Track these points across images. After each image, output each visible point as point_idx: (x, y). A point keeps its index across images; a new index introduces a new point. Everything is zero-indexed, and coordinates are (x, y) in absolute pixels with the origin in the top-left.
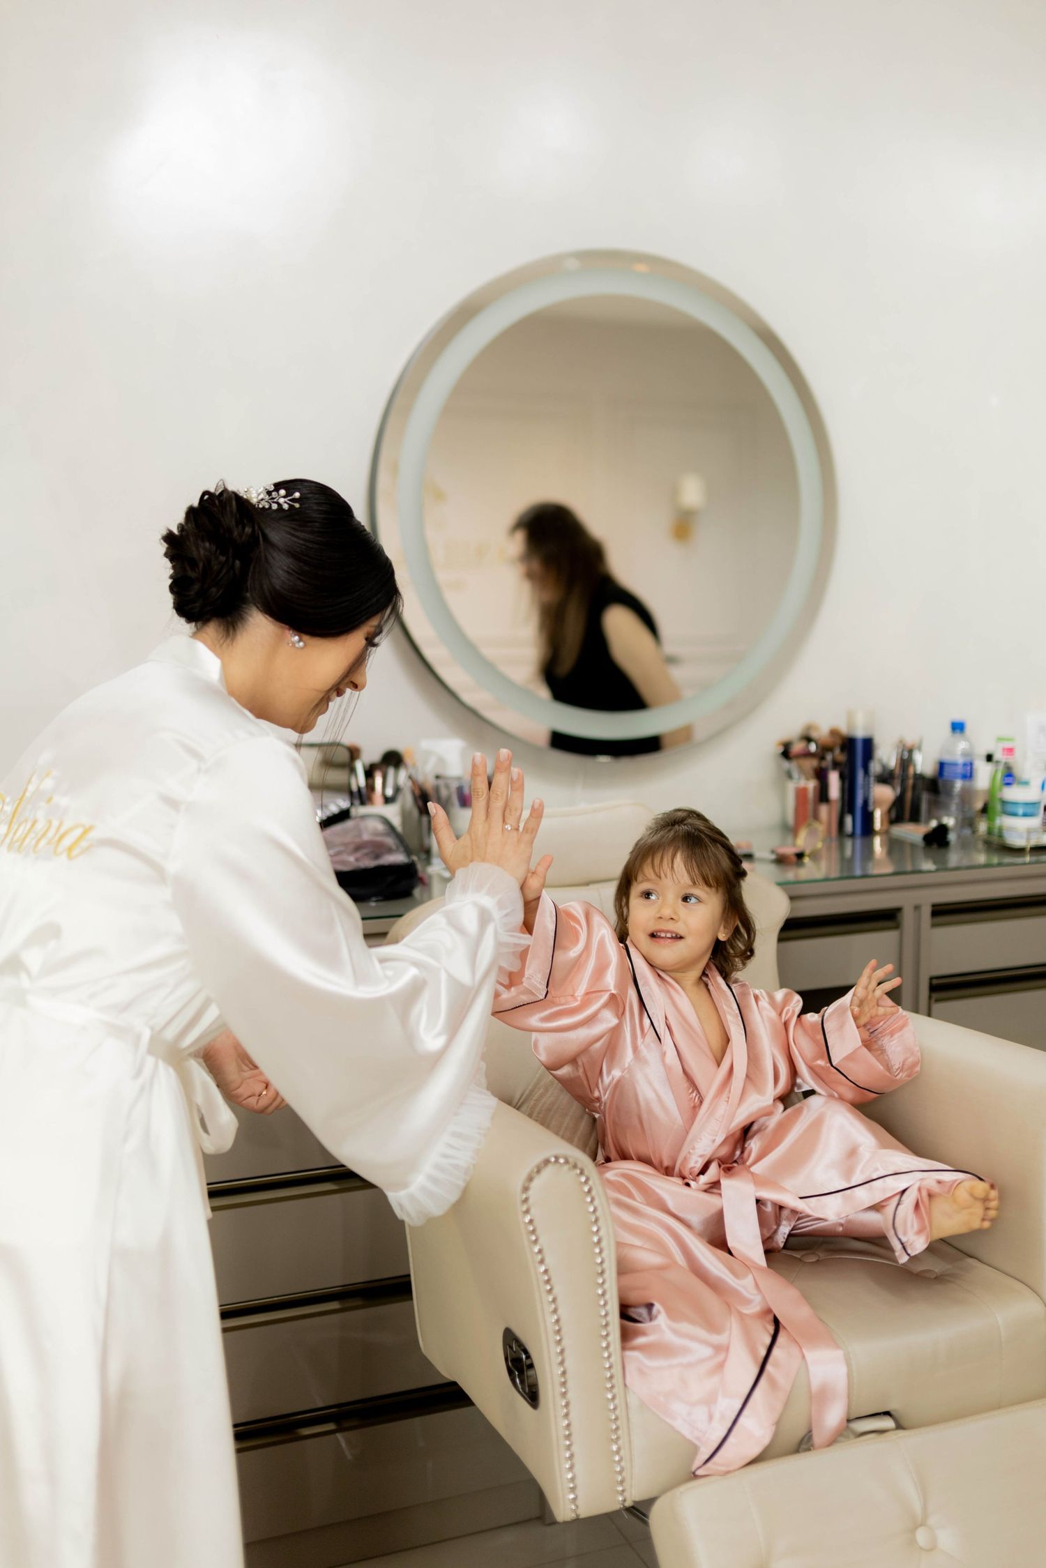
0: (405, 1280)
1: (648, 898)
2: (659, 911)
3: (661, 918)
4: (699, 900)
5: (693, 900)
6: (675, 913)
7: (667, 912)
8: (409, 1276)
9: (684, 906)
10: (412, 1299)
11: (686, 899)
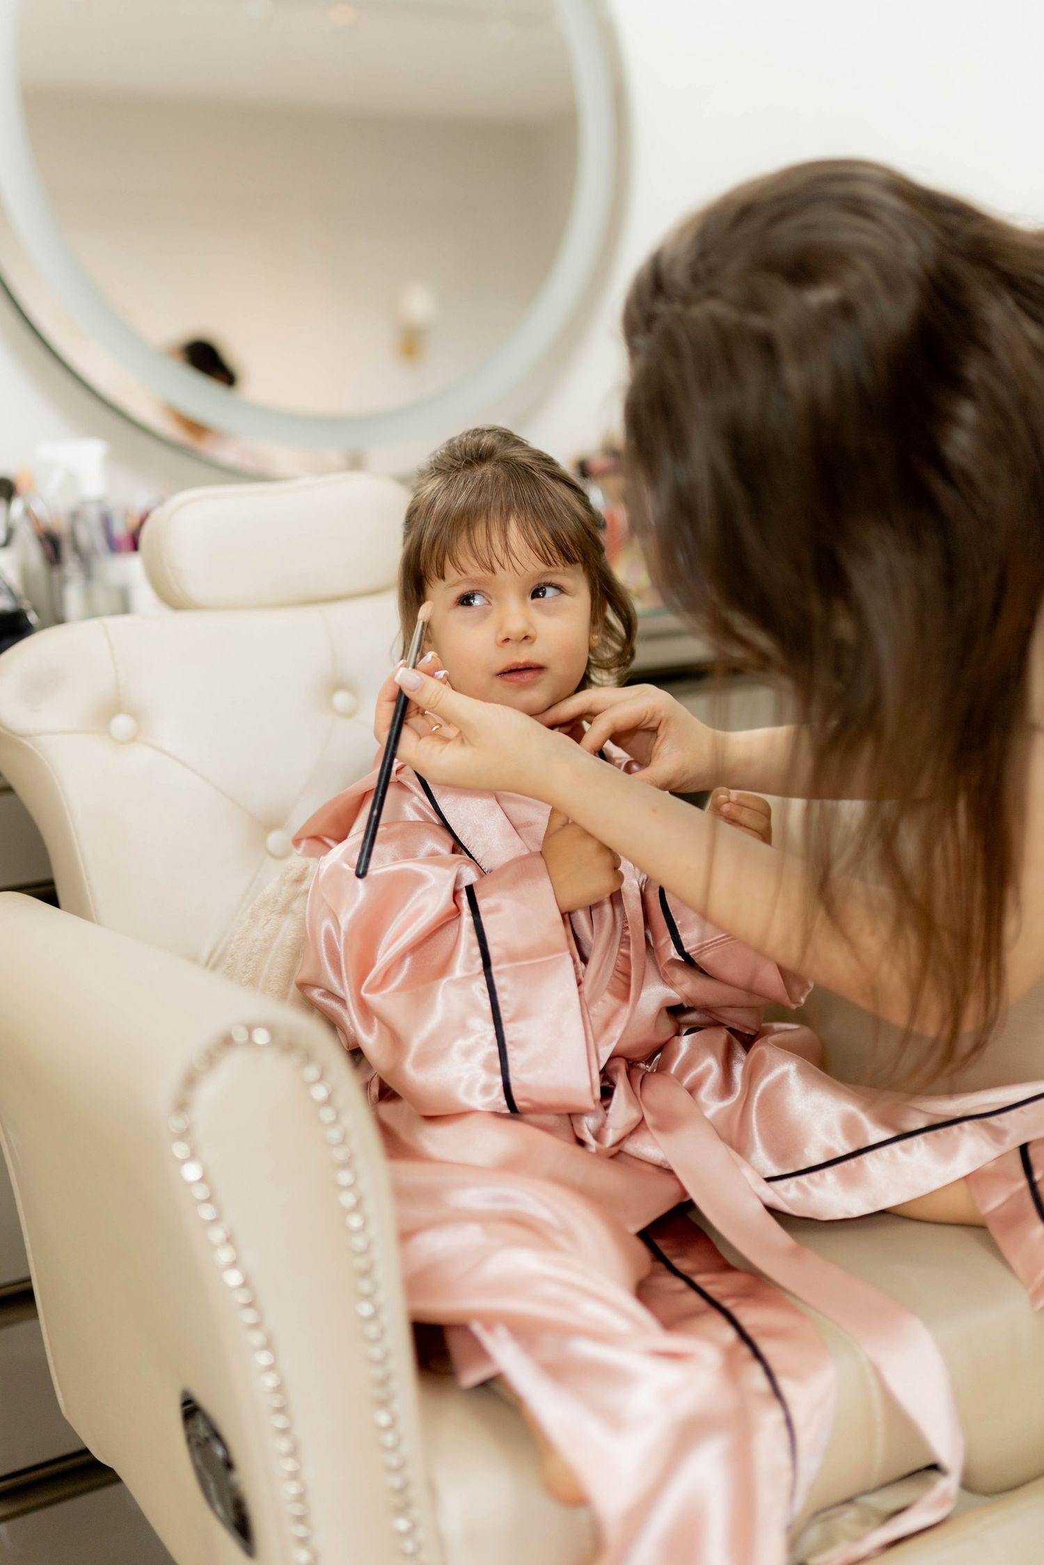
0: (24, 1286)
1: (470, 604)
2: (501, 628)
3: (507, 640)
4: (560, 589)
5: (550, 592)
6: (530, 624)
7: (516, 625)
8: (29, 1280)
9: (537, 606)
10: (36, 1315)
11: (537, 593)
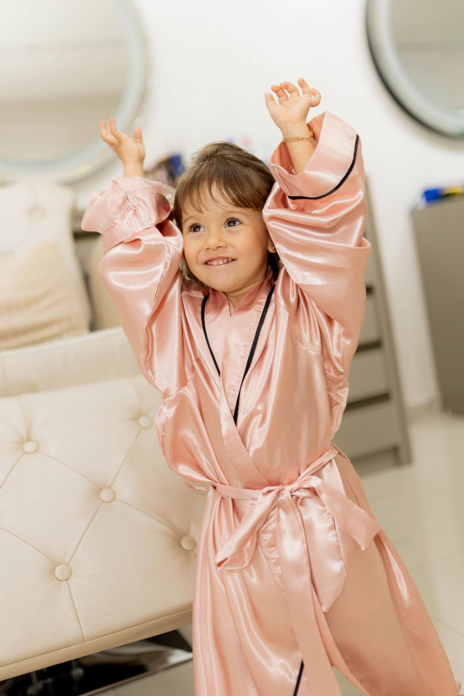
7: (213, 242)
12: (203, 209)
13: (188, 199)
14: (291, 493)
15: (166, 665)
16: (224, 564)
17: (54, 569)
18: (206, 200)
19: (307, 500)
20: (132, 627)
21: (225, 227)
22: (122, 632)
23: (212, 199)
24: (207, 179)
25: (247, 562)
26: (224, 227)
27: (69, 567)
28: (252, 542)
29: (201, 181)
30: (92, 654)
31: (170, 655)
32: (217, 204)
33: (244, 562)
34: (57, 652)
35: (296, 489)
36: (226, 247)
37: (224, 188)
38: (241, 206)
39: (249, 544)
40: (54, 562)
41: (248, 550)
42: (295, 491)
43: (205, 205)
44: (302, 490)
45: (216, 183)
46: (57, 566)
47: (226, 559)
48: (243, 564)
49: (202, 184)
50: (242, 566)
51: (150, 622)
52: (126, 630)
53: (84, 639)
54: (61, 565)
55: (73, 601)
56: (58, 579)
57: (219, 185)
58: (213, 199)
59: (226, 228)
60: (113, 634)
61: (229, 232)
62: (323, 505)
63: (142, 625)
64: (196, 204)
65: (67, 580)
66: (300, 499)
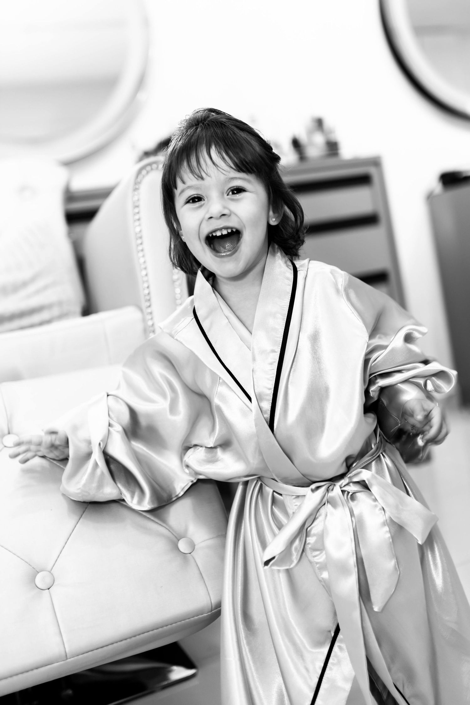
12: (204, 175)
13: (185, 164)
14: (341, 488)
15: (166, 683)
16: (271, 563)
17: (34, 577)
18: (206, 165)
19: (358, 495)
20: (121, 641)
21: (228, 195)
22: (110, 647)
23: (212, 164)
24: (205, 142)
25: (295, 562)
26: (225, 195)
27: (52, 574)
28: (300, 540)
29: (198, 145)
30: (79, 672)
31: (170, 671)
32: (219, 168)
33: (292, 562)
34: (35, 671)
35: (346, 484)
36: (230, 215)
37: (224, 151)
38: (243, 171)
39: (297, 542)
40: (34, 569)
41: (296, 549)
42: (345, 486)
43: (205, 170)
44: (351, 484)
45: (215, 146)
46: (38, 573)
47: (274, 558)
48: (291, 564)
49: (200, 148)
50: (290, 566)
51: (142, 636)
52: (115, 645)
53: (66, 656)
54: (41, 572)
55: (55, 612)
56: (39, 588)
57: (218, 148)
58: (214, 163)
59: (228, 197)
60: (100, 650)
61: (233, 200)
62: (375, 500)
63: (133, 638)
64: (197, 171)
65: (49, 589)
66: (350, 494)
